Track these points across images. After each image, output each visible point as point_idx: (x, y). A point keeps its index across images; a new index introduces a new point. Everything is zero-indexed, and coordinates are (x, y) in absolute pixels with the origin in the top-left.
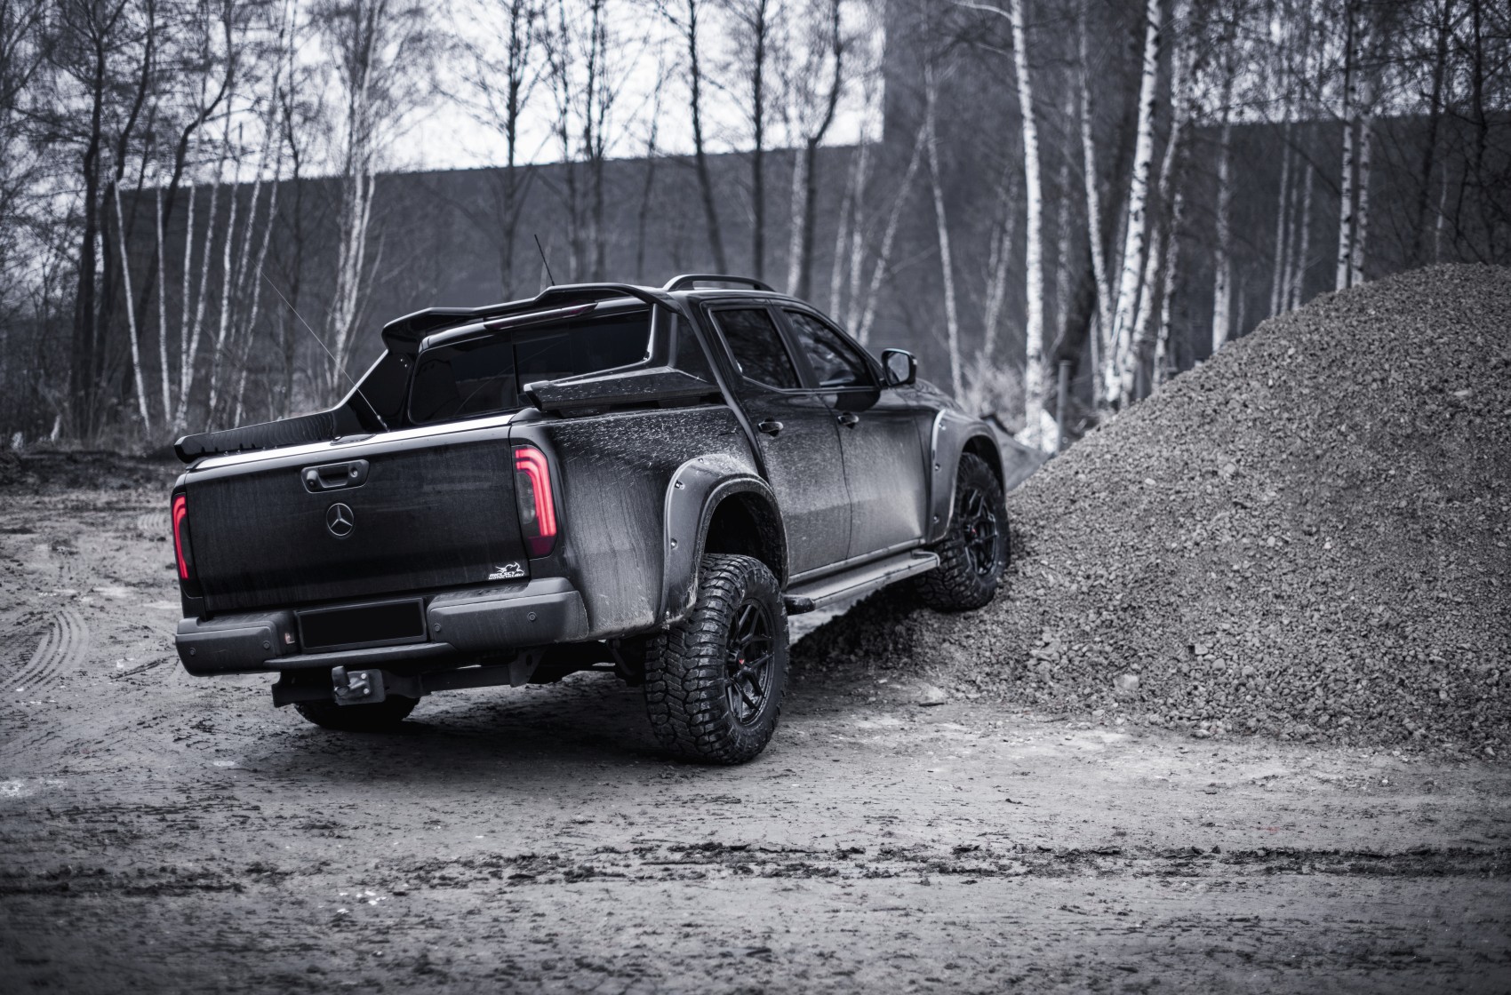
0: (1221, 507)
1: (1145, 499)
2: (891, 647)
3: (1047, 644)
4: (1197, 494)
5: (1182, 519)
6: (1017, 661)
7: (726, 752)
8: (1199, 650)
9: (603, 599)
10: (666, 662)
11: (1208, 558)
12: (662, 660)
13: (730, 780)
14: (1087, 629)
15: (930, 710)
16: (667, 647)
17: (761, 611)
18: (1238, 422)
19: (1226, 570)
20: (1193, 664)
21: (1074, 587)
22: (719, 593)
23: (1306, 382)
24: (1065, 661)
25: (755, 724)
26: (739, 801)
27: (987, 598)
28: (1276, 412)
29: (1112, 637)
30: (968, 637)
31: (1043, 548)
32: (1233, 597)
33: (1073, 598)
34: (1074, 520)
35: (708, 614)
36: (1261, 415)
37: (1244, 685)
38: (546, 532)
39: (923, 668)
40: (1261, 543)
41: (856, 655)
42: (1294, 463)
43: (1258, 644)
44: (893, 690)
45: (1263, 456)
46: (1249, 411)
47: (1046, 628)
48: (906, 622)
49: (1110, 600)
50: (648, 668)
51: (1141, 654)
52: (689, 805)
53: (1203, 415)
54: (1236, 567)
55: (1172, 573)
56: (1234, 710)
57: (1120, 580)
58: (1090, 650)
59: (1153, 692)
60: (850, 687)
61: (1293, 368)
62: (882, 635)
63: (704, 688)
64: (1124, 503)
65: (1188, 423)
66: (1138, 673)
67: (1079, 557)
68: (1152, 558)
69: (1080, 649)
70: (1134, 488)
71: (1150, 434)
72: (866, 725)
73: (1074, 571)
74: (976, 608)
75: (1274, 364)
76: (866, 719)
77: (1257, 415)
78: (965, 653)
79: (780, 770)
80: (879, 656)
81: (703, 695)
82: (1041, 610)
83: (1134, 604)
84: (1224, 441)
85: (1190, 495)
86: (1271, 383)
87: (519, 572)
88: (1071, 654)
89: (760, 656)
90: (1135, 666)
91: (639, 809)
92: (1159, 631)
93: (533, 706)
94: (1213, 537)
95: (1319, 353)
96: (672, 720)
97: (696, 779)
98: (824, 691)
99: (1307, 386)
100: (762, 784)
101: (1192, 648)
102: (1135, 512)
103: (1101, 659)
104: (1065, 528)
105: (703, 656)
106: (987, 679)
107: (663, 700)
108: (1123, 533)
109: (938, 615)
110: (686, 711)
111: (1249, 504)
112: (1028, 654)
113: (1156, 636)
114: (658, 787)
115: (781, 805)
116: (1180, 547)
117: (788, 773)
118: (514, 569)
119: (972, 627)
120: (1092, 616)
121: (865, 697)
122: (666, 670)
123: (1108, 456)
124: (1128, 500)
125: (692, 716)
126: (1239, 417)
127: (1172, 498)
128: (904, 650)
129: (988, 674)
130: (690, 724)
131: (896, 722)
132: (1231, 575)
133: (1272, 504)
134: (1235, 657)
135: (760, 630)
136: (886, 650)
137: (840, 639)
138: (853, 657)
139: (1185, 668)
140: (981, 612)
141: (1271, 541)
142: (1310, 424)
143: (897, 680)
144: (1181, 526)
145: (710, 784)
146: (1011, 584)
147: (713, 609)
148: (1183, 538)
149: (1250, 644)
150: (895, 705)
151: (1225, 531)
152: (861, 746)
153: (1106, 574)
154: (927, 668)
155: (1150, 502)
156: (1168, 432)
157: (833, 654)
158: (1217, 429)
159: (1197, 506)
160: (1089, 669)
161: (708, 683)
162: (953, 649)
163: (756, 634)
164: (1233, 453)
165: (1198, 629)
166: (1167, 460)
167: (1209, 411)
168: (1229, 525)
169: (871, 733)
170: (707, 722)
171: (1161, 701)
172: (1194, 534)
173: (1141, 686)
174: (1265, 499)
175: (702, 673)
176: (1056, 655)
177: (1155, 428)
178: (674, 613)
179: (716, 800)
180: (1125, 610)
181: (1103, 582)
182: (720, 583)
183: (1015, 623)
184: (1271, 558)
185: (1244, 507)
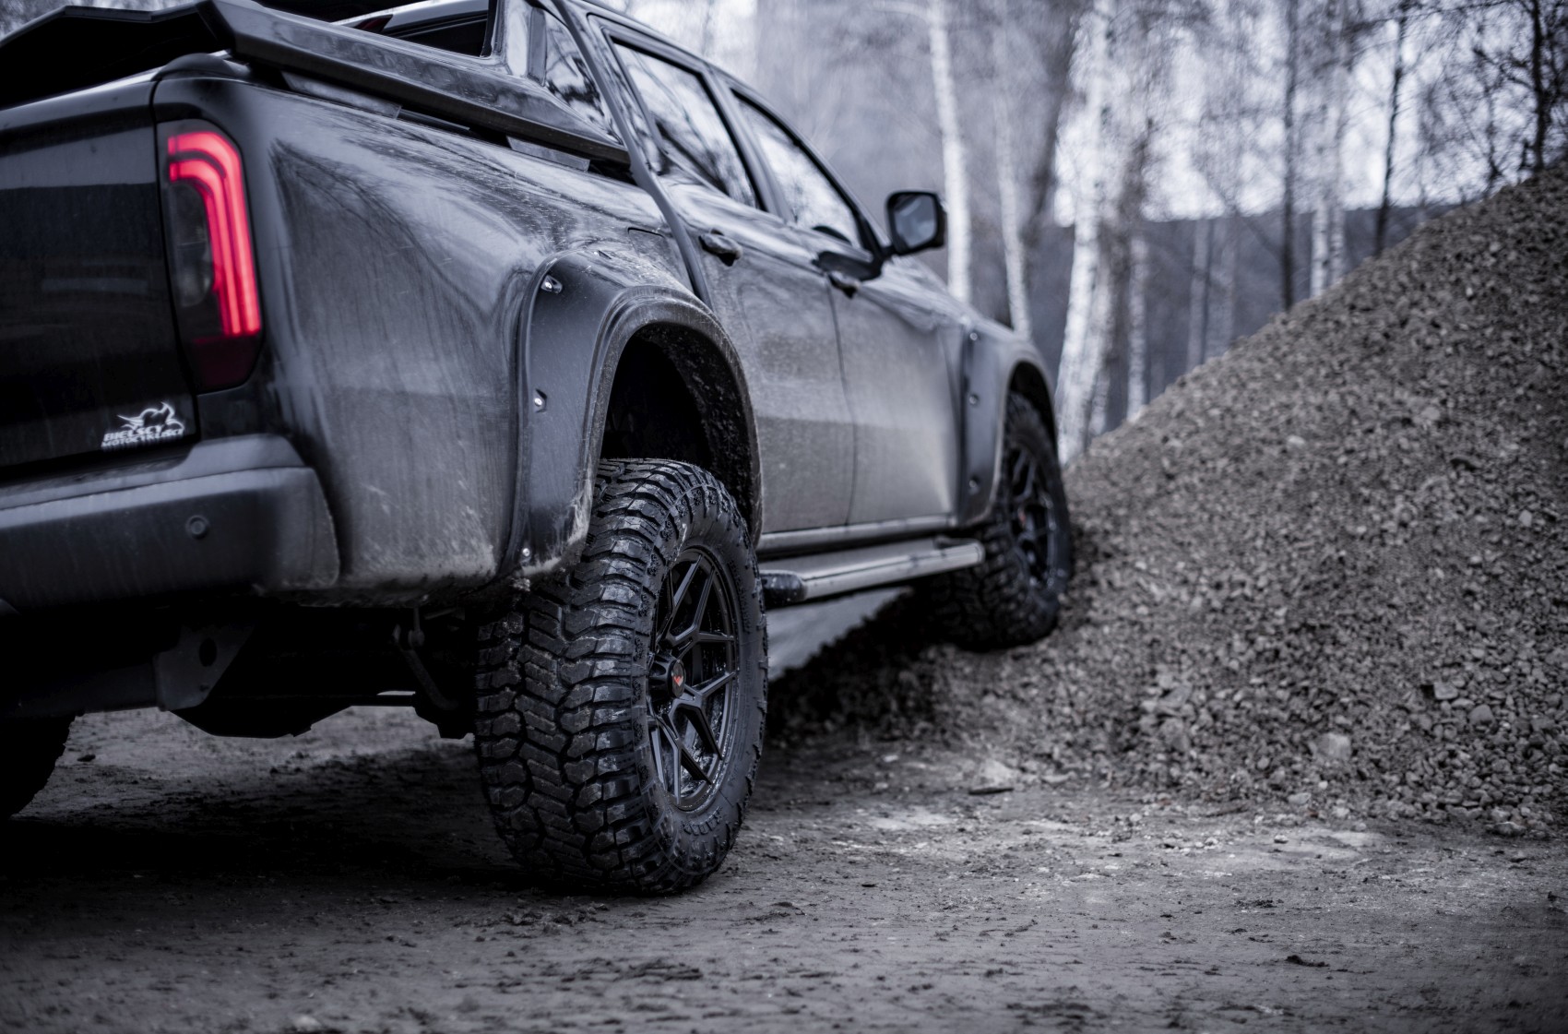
0: (1431, 470)
1: (1295, 467)
2: (894, 706)
3: (1166, 693)
4: (1384, 452)
5: (1366, 492)
6: (1117, 721)
7: (651, 867)
8: (1441, 691)
9: (374, 496)
10: (522, 671)
11: (1425, 547)
12: (512, 666)
13: (663, 926)
14: (1234, 665)
15: (995, 800)
16: (524, 638)
17: (713, 579)
18: (1428, 348)
19: (1459, 564)
20: (1437, 715)
21: (1197, 602)
22: (636, 523)
23: (1530, 287)
24: (1205, 717)
25: (705, 811)
26: (695, 975)
27: (1049, 625)
28: (1489, 331)
29: (1283, 677)
30: (1026, 686)
31: (1133, 544)
32: (1477, 607)
33: (1198, 618)
34: (1178, 502)
35: (614, 566)
36: (1463, 336)
37: (1539, 746)
38: (236, 329)
39: (955, 736)
40: (1509, 522)
41: (834, 721)
42: (1538, 401)
43: (1544, 680)
44: (913, 772)
45: (1482, 393)
46: (1443, 332)
47: (1160, 667)
48: (916, 666)
49: (1264, 618)
50: (480, 685)
51: (1345, 700)
52: (578, 984)
53: (1365, 343)
54: (1476, 559)
55: (1370, 571)
56: (1537, 790)
57: (1278, 587)
58: (1250, 697)
59: (1377, 763)
60: (836, 768)
61: (1502, 268)
62: (875, 688)
63: (607, 726)
64: (1260, 474)
65: (1342, 357)
66: (1346, 730)
67: (1196, 556)
68: (1329, 550)
69: (1229, 697)
70: (1275, 451)
71: (1279, 377)
72: (891, 825)
73: (1192, 577)
74: (1030, 640)
75: (1469, 266)
76: (886, 815)
77: (1456, 337)
78: (1027, 712)
79: (765, 905)
80: (873, 721)
81: (604, 741)
82: (1147, 638)
83: (1312, 622)
84: (1413, 375)
85: (1373, 455)
86: (1470, 292)
87: (173, 428)
88: (1216, 706)
89: (712, 675)
90: (1341, 719)
91: (456, 998)
92: (1368, 662)
93: (275, 798)
94: (1428, 512)
95: (1542, 247)
96: (536, 798)
97: (587, 925)
98: (792, 775)
99: (1532, 293)
100: (735, 933)
101: (1428, 690)
102: (1280, 485)
103: (1274, 711)
104: (1166, 514)
105: (604, 656)
106: (1069, 752)
107: (515, 756)
108: (1265, 518)
109: (969, 655)
110: (565, 778)
111: (1476, 463)
112: (1136, 709)
113: (1365, 671)
114: (507, 944)
115: (796, 982)
116: (1375, 531)
117: (784, 910)
118: (161, 419)
119: (1030, 670)
120: (1238, 644)
121: (868, 783)
122: (522, 689)
123: (1215, 412)
124: (1265, 468)
125: (578, 787)
126: (1429, 341)
127: (1342, 460)
128: (918, 709)
129: (1069, 745)
130: (572, 808)
131: (941, 819)
132: (1469, 572)
133: (1516, 461)
134: (1510, 701)
135: (713, 620)
136: (885, 709)
137: (802, 700)
138: (829, 725)
139: (1425, 723)
140: (1042, 646)
141: (1526, 518)
142: (1554, 341)
143: (918, 754)
144: (1367, 502)
145: (620, 935)
146: (1090, 600)
147: (623, 556)
148: (1377, 517)
149: (1530, 679)
150: (927, 795)
151: (1447, 505)
152: (900, 860)
153: (1249, 580)
154: (965, 735)
155: (1304, 470)
156: (1310, 371)
157: (795, 722)
158: (1394, 363)
159: (1388, 469)
160: (1254, 728)
161: (615, 715)
162: (1002, 705)
163: (704, 627)
164: (1429, 392)
165: (1431, 659)
166: (1320, 408)
167: (1377, 336)
168: (1451, 496)
169: (909, 838)
170: (612, 802)
171: (1395, 779)
172: (1396, 511)
173: (1355, 753)
174: (1503, 454)
175: (601, 693)
176: (1188, 708)
177: (1288, 368)
178: (540, 552)
179: (644, 971)
180: (1297, 632)
181: (1248, 591)
182: (637, 504)
183: (1107, 661)
184: (1529, 545)
185: (1471, 468)
